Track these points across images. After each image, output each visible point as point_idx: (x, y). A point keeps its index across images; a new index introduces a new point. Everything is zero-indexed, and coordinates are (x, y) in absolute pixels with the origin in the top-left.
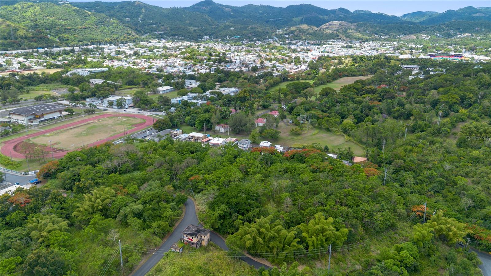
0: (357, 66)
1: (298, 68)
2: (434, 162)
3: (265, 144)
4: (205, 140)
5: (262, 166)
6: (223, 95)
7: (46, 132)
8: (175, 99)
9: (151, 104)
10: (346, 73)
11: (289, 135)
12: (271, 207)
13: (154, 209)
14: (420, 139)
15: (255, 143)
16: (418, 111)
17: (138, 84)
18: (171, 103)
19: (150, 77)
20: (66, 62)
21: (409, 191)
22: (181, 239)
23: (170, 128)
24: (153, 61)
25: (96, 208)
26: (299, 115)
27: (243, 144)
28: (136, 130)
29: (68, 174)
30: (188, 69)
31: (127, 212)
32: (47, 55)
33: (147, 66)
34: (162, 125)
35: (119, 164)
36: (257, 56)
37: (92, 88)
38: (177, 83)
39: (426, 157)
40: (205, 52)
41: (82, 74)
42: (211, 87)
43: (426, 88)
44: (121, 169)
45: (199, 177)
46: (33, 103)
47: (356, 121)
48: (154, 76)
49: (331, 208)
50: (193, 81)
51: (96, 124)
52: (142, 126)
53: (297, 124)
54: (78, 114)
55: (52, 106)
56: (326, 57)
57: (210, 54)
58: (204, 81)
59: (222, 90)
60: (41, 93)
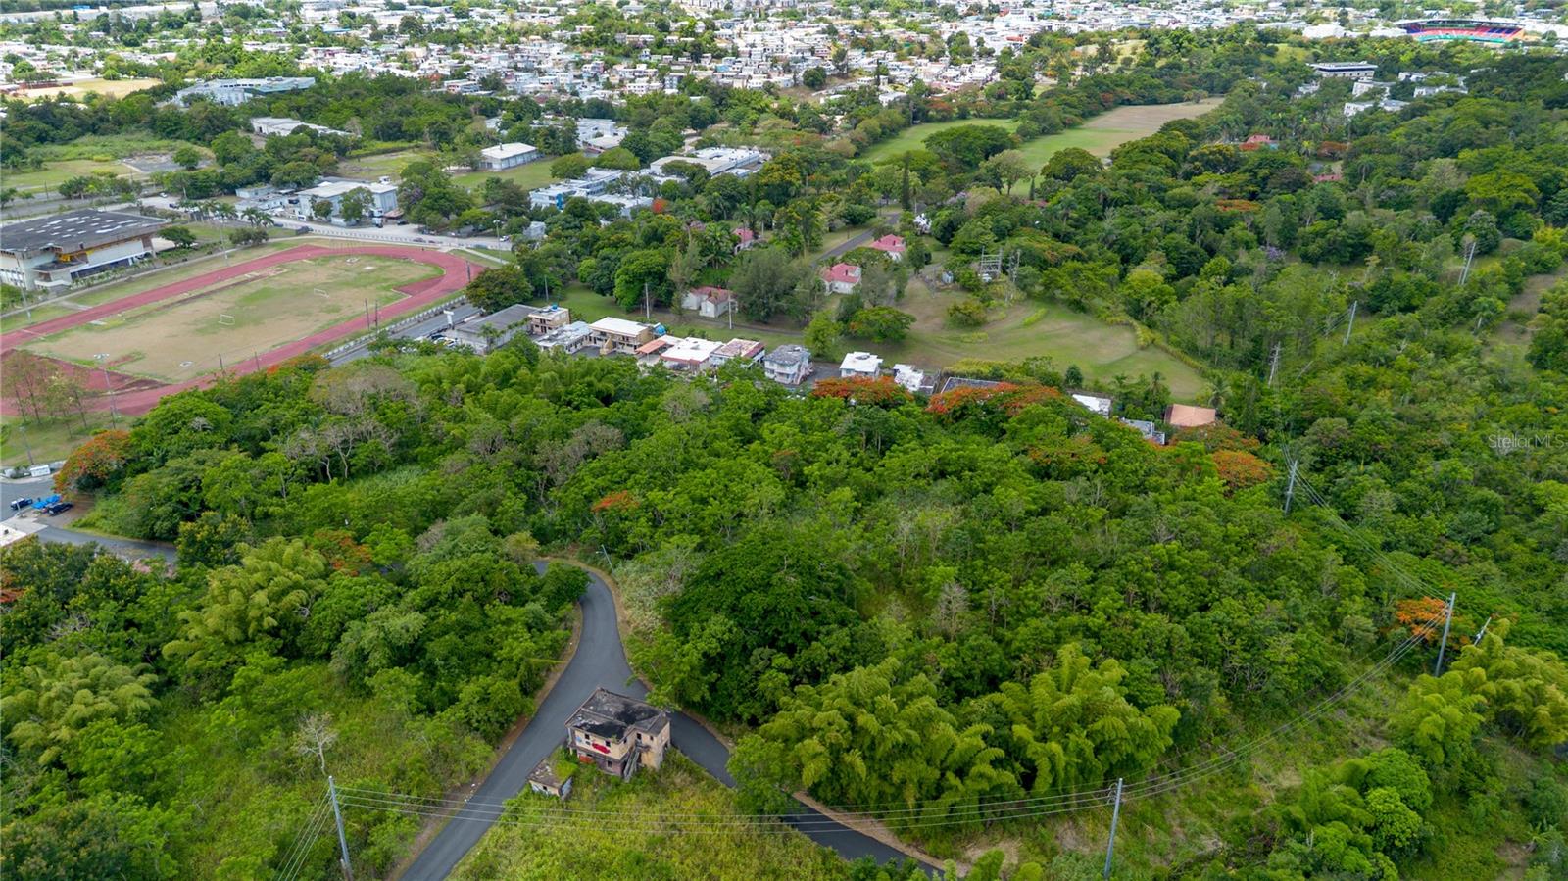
0: (1162, 68)
1: (963, 74)
2: (1456, 426)
3: (859, 363)
4: (647, 348)
5: (854, 455)
6: (708, 176)
7: (98, 314)
8: (543, 192)
9: (459, 210)
10: (1127, 94)
11: (943, 327)
12: (891, 621)
13: (465, 629)
14: (1401, 337)
15: (825, 358)
16: (1392, 233)
17: (418, 135)
18: (528, 204)
19: (457, 110)
20: (171, 56)
21: (1379, 540)
22: (566, 742)
23: (525, 301)
24: (469, 53)
25: (253, 625)
26: (977, 252)
27: (783, 365)
28: (408, 305)
29: (164, 480)
30: (589, 80)
31: (364, 643)
32: (106, 29)
33: (446, 72)
34: (497, 290)
35: (345, 442)
36: (824, 32)
37: (259, 153)
38: (552, 133)
39: (1427, 406)
40: (645, 17)
41: (225, 98)
42: (665, 144)
43: (1414, 148)
44: (353, 461)
45: (630, 499)
46: (56, 206)
47: (1173, 271)
48: (472, 108)
49: (1109, 619)
50: (605, 125)
51: (270, 285)
52: (432, 291)
53: (970, 287)
54: (211, 248)
55: (116, 218)
56: (1056, 35)
57: (664, 28)
58: (643, 124)
59: (705, 154)
60: (84, 169)
